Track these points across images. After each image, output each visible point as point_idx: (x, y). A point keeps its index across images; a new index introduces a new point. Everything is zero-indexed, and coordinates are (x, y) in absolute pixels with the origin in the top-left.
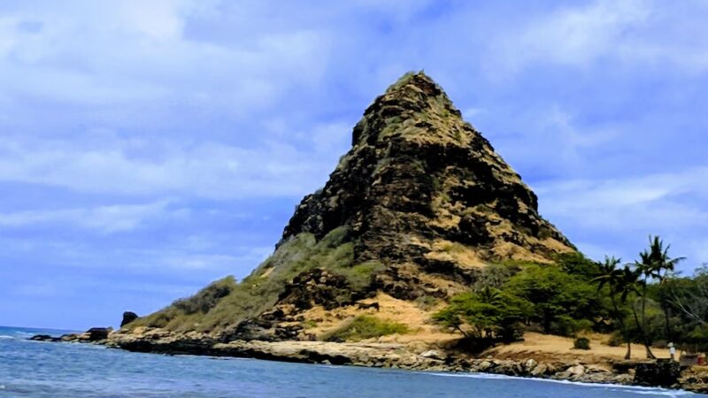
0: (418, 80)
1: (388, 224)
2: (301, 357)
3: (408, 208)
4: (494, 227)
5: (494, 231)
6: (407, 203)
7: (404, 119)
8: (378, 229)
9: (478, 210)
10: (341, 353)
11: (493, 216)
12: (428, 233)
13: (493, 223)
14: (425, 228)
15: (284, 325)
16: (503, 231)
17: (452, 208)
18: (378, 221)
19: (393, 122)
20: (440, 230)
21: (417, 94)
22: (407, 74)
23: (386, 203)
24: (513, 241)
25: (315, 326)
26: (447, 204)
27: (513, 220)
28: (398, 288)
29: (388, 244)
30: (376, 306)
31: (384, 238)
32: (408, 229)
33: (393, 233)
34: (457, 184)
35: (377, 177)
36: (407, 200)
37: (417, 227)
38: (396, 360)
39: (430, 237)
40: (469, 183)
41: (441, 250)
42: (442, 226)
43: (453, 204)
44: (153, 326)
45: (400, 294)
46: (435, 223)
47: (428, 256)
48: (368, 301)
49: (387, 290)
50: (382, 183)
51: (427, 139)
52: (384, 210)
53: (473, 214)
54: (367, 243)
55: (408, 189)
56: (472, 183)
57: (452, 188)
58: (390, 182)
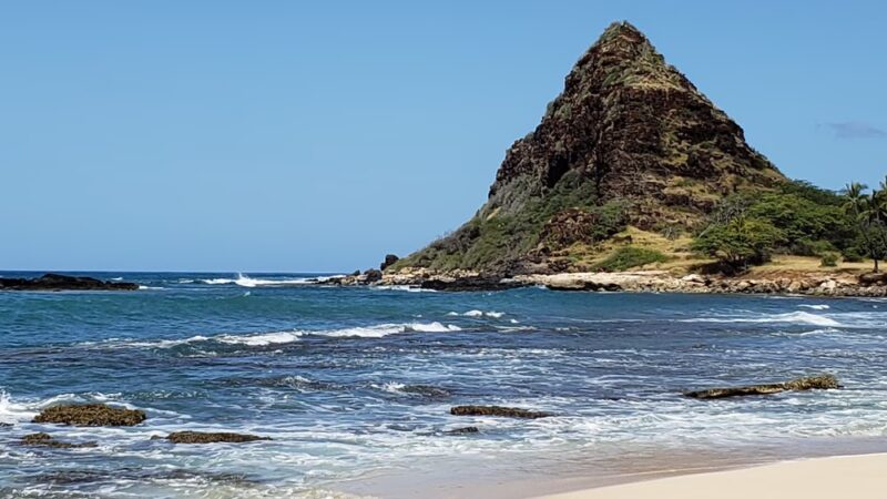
0: (626, 29)
1: (626, 165)
2: (577, 286)
3: (642, 149)
4: (717, 162)
5: (718, 165)
6: (641, 146)
7: (624, 68)
8: (618, 170)
9: (702, 147)
10: (612, 281)
11: (716, 152)
12: (661, 171)
13: (716, 158)
14: (659, 167)
15: (553, 259)
16: (727, 164)
17: (679, 146)
18: (618, 163)
19: (613, 71)
20: (671, 167)
21: (629, 43)
22: (613, 25)
23: (622, 147)
24: (736, 173)
25: (581, 259)
26: (675, 144)
27: (733, 154)
28: (643, 221)
29: (630, 182)
30: (629, 238)
31: (625, 178)
32: (643, 169)
33: (632, 172)
34: (681, 125)
35: (609, 124)
36: (640, 142)
37: (651, 167)
38: (661, 285)
39: (663, 174)
40: (691, 123)
41: (674, 186)
42: (673, 163)
43: (680, 143)
44: (418, 266)
45: (645, 226)
46: (666, 161)
47: (665, 191)
48: (621, 235)
49: (634, 223)
50: (616, 128)
51: (651, 86)
52: (621, 152)
53: (698, 151)
54: (610, 183)
55: (640, 132)
56: (694, 123)
57: (679, 129)
58: (623, 126)
